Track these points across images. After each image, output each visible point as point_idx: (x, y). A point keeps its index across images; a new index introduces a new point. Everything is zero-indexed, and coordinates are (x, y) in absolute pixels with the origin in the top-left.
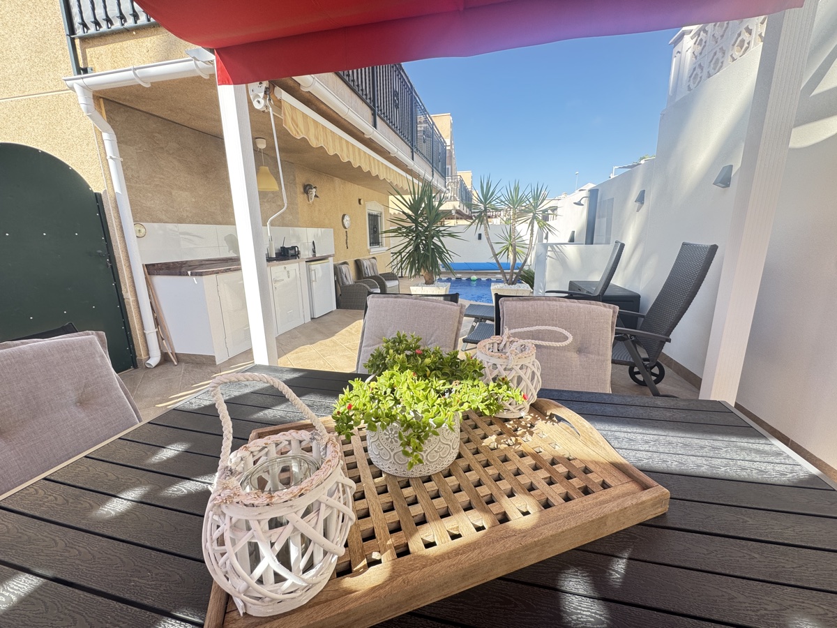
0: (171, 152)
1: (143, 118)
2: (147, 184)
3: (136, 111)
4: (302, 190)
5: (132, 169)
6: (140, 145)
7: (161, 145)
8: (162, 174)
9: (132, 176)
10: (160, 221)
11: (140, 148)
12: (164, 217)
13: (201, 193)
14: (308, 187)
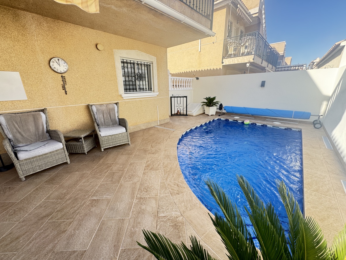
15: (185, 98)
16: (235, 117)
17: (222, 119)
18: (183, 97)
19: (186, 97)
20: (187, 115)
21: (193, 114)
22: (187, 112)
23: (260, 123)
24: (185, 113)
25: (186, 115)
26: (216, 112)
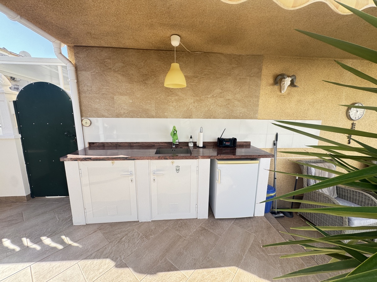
0: (117, 70)
1: (99, 51)
2: (97, 94)
3: (94, 48)
4: (271, 81)
5: (87, 86)
6: (94, 70)
7: (110, 67)
8: (108, 86)
9: (87, 90)
10: (103, 116)
11: (94, 72)
12: (106, 114)
13: (138, 96)
14: (280, 77)
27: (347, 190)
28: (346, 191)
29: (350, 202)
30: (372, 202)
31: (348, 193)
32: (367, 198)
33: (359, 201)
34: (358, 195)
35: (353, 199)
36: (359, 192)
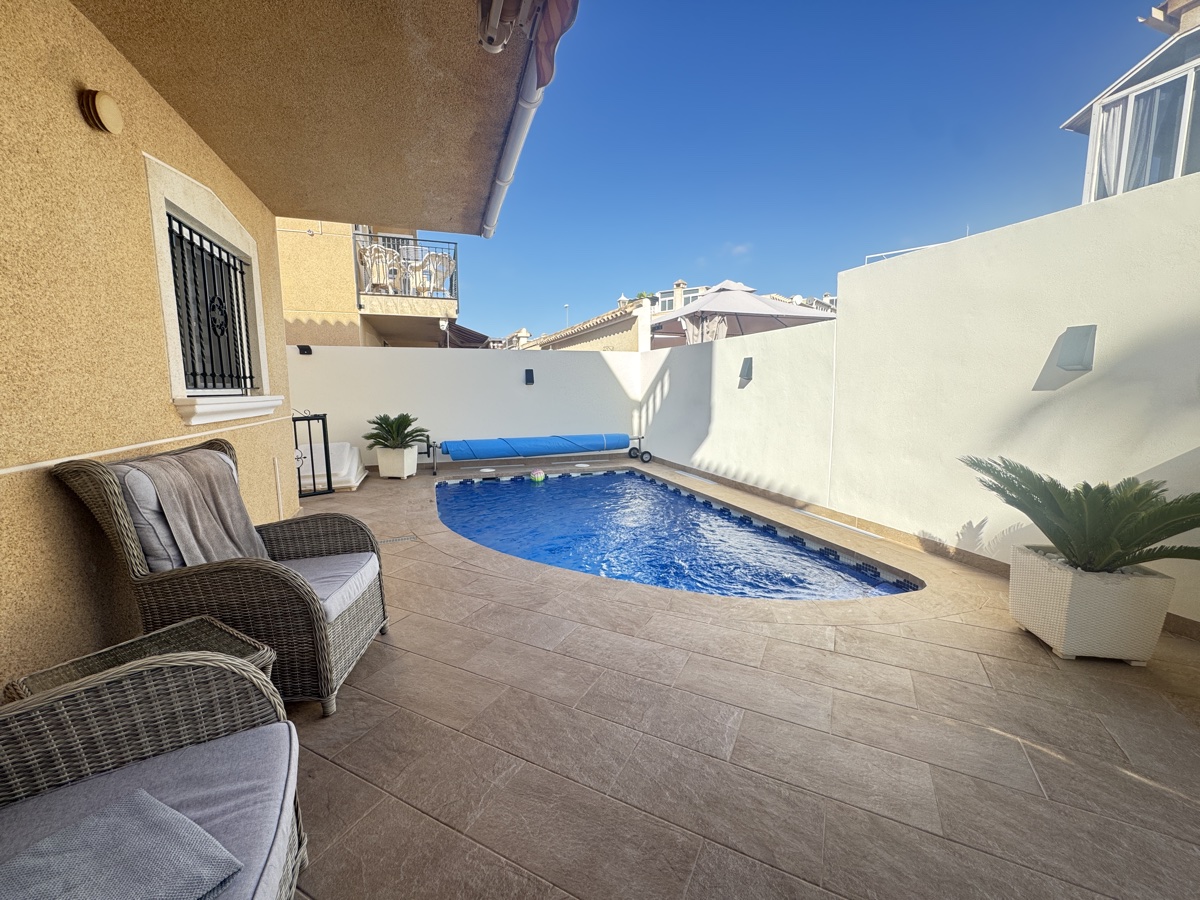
15: (317, 425)
16: (482, 470)
17: (450, 482)
18: (308, 419)
19: (323, 418)
20: (333, 491)
21: (349, 482)
22: (333, 479)
23: (557, 472)
24: (322, 483)
25: (330, 490)
26: (418, 464)
27: (50, 711)
28: (44, 725)
29: (103, 779)
30: (222, 683)
31: (59, 725)
32: (191, 679)
33: (153, 728)
34: (132, 698)
35: (114, 742)
36: (131, 677)
